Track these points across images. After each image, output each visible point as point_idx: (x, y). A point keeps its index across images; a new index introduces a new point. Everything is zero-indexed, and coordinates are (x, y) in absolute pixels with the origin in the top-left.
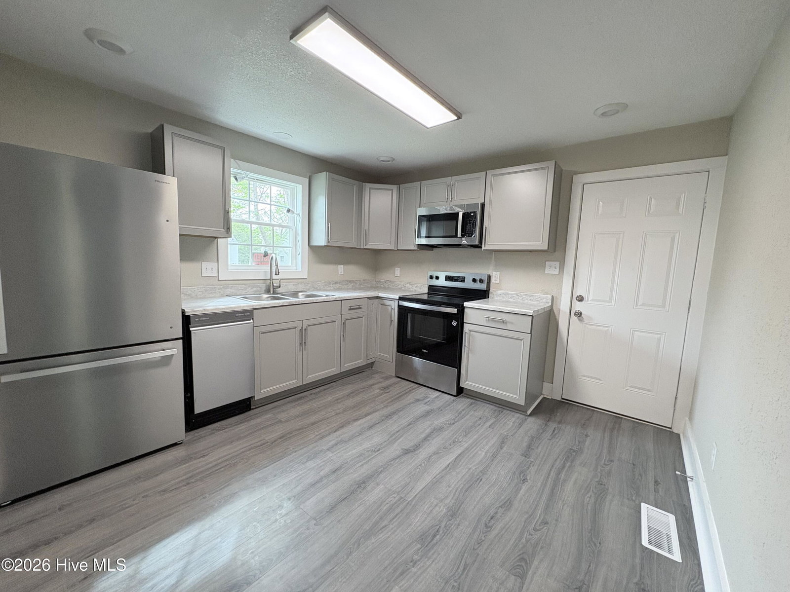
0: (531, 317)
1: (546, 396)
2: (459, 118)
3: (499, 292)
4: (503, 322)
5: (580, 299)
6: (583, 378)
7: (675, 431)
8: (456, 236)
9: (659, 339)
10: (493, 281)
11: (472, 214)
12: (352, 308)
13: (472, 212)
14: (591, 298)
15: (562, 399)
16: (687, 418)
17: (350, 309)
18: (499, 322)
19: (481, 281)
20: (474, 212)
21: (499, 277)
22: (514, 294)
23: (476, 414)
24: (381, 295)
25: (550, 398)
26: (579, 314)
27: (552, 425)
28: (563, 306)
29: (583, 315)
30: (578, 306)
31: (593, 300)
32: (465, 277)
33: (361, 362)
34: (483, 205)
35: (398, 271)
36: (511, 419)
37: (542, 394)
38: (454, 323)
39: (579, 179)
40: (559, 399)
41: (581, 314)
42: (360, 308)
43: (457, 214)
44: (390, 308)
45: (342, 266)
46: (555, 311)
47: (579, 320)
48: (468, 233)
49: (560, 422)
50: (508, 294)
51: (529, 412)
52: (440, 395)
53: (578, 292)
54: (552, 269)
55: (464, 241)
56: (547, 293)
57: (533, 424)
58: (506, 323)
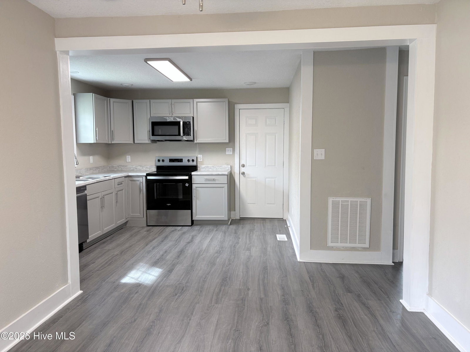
0: (227, 176)
1: (232, 219)
2: (191, 79)
3: (203, 166)
4: (214, 180)
5: (243, 166)
6: (249, 205)
7: (284, 219)
8: (179, 135)
9: (275, 180)
10: (199, 160)
11: (188, 123)
12: (119, 183)
13: (188, 122)
14: (248, 165)
15: (240, 218)
16: (287, 212)
17: (118, 185)
18: (211, 180)
19: (193, 160)
20: (189, 122)
21: (202, 158)
22: (211, 167)
23: (206, 229)
24: (130, 174)
25: (235, 219)
26: (243, 173)
27: (241, 226)
28: (236, 170)
29: (245, 174)
30: (243, 170)
31: (249, 166)
32: (182, 159)
33: (123, 221)
34: (193, 118)
35: (129, 158)
36: (224, 228)
37: (231, 218)
38: (187, 185)
39: (238, 107)
40: (239, 218)
41: (244, 172)
42: (122, 184)
43: (180, 122)
44: (138, 182)
45: (92, 157)
46: (233, 174)
47: (244, 176)
48: (186, 134)
49: (243, 224)
50: (208, 167)
51: (229, 224)
52: (181, 228)
53: (242, 163)
54: (229, 151)
55: (185, 138)
56: (228, 165)
57: (233, 227)
58: (215, 180)
